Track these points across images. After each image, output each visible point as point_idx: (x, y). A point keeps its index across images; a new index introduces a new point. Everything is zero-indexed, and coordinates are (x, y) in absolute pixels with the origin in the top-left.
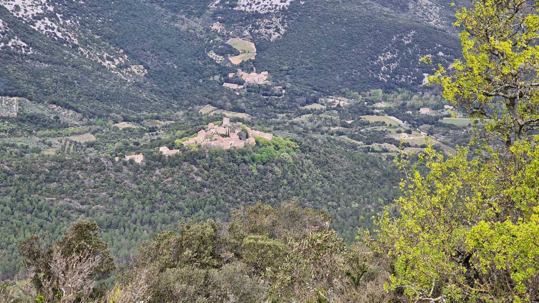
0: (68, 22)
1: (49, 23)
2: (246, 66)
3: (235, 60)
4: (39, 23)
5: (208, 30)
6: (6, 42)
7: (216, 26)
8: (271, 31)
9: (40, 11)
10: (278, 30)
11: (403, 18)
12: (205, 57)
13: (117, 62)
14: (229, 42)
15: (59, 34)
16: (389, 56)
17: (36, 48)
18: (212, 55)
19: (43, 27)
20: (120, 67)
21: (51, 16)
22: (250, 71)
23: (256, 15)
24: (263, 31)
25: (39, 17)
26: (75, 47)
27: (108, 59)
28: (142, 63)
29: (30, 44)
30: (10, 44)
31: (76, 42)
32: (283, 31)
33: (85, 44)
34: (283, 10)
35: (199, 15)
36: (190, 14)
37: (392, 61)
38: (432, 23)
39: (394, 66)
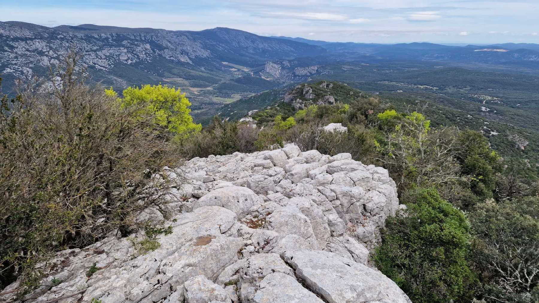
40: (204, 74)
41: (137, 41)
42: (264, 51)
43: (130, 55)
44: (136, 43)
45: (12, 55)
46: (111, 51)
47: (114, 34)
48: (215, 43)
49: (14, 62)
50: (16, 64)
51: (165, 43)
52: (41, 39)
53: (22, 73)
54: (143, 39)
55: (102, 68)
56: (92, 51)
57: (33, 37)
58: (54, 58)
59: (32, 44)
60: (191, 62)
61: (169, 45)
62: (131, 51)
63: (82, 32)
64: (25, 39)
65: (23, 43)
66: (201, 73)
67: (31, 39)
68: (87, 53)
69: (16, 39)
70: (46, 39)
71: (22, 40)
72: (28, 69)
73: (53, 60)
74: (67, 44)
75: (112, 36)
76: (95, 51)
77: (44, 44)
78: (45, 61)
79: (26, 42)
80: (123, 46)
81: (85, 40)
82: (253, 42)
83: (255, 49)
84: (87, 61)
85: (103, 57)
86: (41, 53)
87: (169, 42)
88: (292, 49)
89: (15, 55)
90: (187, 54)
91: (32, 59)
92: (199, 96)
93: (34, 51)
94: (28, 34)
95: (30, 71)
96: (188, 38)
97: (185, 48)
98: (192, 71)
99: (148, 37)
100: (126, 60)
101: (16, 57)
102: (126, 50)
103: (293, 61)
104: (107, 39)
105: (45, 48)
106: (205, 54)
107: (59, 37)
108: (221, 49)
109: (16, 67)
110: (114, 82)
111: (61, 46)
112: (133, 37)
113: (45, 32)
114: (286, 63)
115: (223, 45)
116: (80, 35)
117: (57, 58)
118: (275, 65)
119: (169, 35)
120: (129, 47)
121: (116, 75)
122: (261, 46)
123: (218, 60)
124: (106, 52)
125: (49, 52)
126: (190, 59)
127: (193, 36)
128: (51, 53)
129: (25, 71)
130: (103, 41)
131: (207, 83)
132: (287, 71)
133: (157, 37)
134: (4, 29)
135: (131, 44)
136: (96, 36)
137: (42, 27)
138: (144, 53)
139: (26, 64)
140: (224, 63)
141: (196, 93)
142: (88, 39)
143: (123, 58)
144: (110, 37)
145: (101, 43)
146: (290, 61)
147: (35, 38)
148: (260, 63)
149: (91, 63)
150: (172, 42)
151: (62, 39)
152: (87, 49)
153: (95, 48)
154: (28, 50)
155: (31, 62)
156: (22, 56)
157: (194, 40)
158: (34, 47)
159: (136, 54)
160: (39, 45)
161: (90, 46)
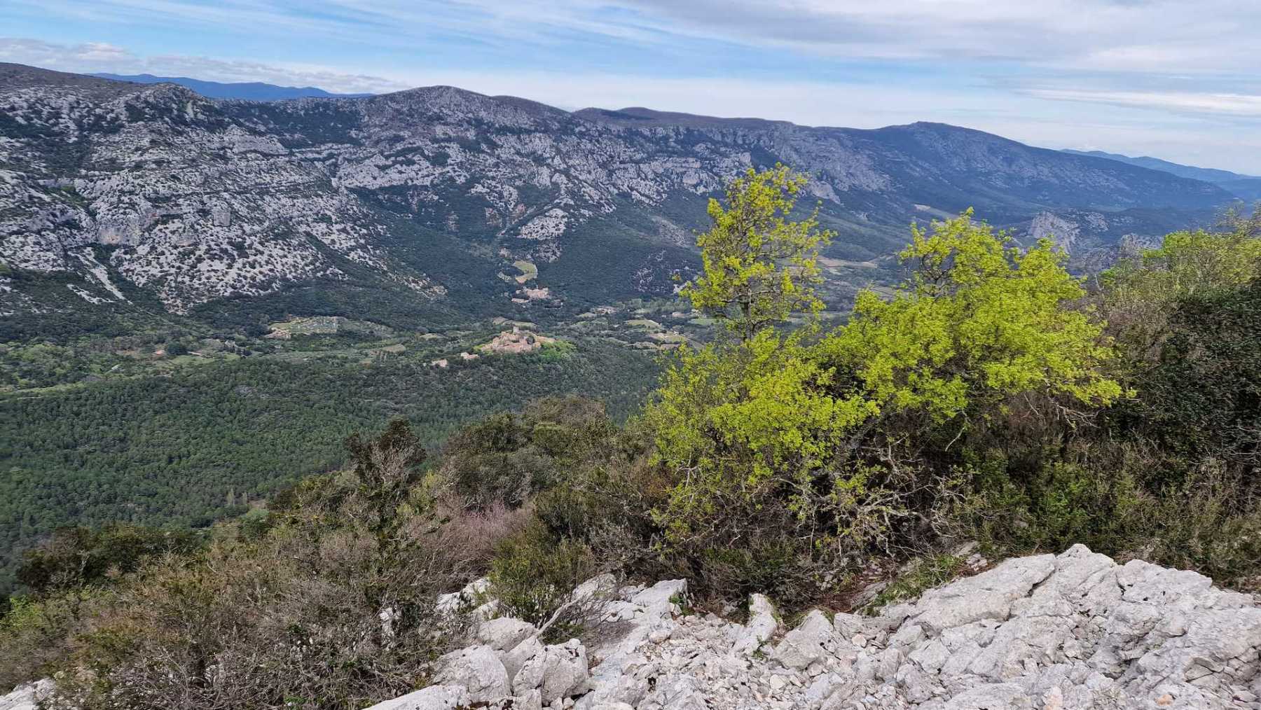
0: (378, 252)
1: (361, 254)
2: (531, 284)
3: (521, 279)
4: (352, 254)
5: (497, 255)
6: (325, 271)
7: (504, 252)
8: (549, 254)
9: (354, 244)
10: (554, 254)
11: (655, 240)
12: (496, 277)
13: (421, 284)
14: (514, 264)
15: (370, 263)
16: (646, 271)
17: (350, 274)
18: (501, 275)
19: (356, 257)
20: (424, 288)
21: (363, 247)
22: (533, 288)
23: (536, 241)
24: (542, 254)
25: (352, 249)
26: (384, 272)
27: (414, 281)
28: (442, 284)
29: (346, 272)
30: (328, 272)
32: (558, 254)
33: (393, 270)
34: (558, 237)
35: (489, 243)
36: (481, 242)
37: (648, 275)
38: (679, 244)
39: (650, 279)
40: (863, 230)
41: (726, 145)
42: (1037, 186)
43: (704, 176)
44: (723, 149)
45: (492, 161)
46: (669, 165)
47: (681, 129)
48: (903, 159)
49: (491, 174)
50: (493, 178)
51: (785, 152)
52: (544, 132)
53: (501, 196)
54: (740, 142)
55: (643, 198)
56: (632, 161)
57: (533, 128)
58: (559, 171)
59: (527, 141)
60: (836, 199)
61: (795, 156)
62: (709, 166)
63: (623, 122)
64: (517, 132)
65: (512, 139)
66: (855, 226)
67: (529, 132)
68: (622, 166)
69: (504, 130)
70: (553, 132)
71: (512, 131)
72: (511, 189)
73: (557, 174)
74: (589, 146)
75: (677, 133)
76: (637, 162)
77: (549, 142)
78: (544, 178)
79: (519, 138)
80: (695, 155)
81: (625, 139)
82: (1009, 161)
83: (1010, 178)
84: (619, 182)
85: (651, 176)
86: (539, 160)
87: (796, 150)
88: (1121, 185)
89: (495, 160)
90: (832, 180)
91: (521, 171)
92: (839, 278)
93: (527, 156)
94: (524, 120)
95: (515, 193)
96: (842, 144)
97: (828, 167)
98: (834, 220)
99: (752, 138)
100: (695, 186)
101: (497, 165)
102: (698, 165)
103: (1120, 215)
104: (666, 138)
105: (548, 149)
106: (875, 182)
107: (577, 130)
108: (917, 172)
109: (494, 183)
110: (661, 230)
111: (577, 148)
112: (718, 138)
113: (555, 119)
114: (1097, 221)
115: (926, 165)
116: (614, 128)
117: (566, 173)
118: (1063, 224)
119: (798, 134)
120: (706, 159)
121: (667, 215)
122: (1029, 172)
123: (904, 200)
124: (657, 166)
125: (553, 158)
126: (837, 191)
127: (856, 139)
128: (557, 160)
129: (505, 194)
130: (657, 143)
131: (865, 251)
132: (1098, 240)
133: (771, 138)
134: (487, 109)
135: (713, 152)
136: (647, 133)
137: (551, 109)
138: (734, 172)
139: (511, 179)
140: (920, 207)
142: (630, 137)
143: (689, 181)
144: (672, 134)
145: (651, 147)
146: (1108, 216)
147: (536, 130)
148: (1017, 214)
149: (625, 188)
150: (803, 151)
151: (582, 135)
152: (623, 157)
153: (638, 156)
154: (518, 153)
155: (520, 176)
156: (510, 162)
157: (856, 149)
158: (529, 148)
159: (716, 174)
160: (540, 143)
161: (630, 151)
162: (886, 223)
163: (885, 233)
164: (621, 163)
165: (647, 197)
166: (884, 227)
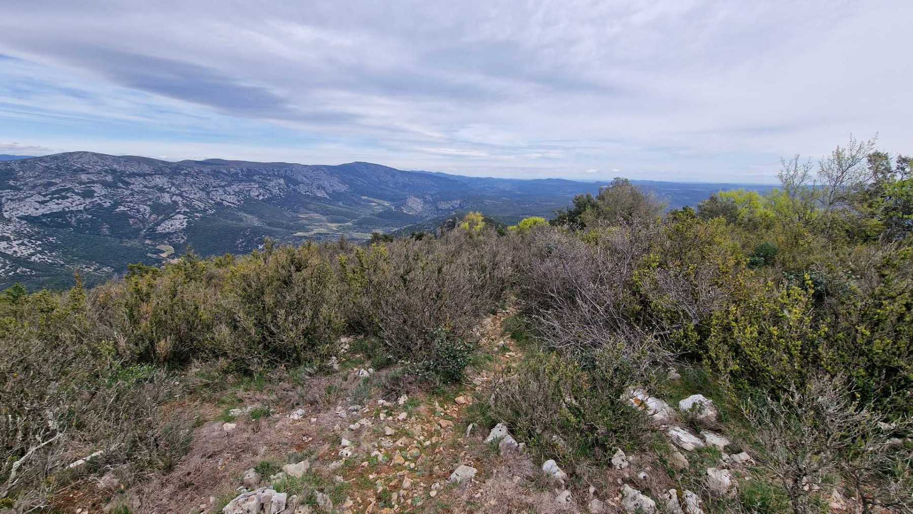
0: (54, 253)
2: (172, 256)
3: (164, 255)
5: (143, 244)
6: (15, 271)
7: (147, 242)
8: (180, 239)
9: (33, 251)
10: (183, 238)
11: (242, 224)
12: (147, 256)
13: (93, 268)
14: (158, 247)
15: (49, 261)
16: (241, 240)
17: (36, 270)
18: (149, 255)
19: (37, 259)
20: (95, 270)
21: (40, 252)
22: (173, 258)
23: (169, 233)
24: (175, 240)
25: (32, 254)
26: (62, 265)
27: (86, 267)
28: (109, 266)
29: (32, 269)
30: (18, 271)
31: (62, 263)
32: (186, 238)
33: (69, 263)
34: (183, 229)
35: (136, 238)
36: (130, 238)
40: (343, 209)
41: (269, 175)
42: (405, 186)
43: (261, 191)
44: (268, 178)
45: (127, 192)
46: (241, 187)
47: (244, 169)
48: (353, 178)
49: (128, 200)
50: (131, 202)
51: (300, 178)
52: (161, 174)
53: (138, 211)
54: (276, 173)
55: (231, 204)
56: (220, 186)
57: (153, 173)
58: (177, 195)
59: (151, 179)
60: (327, 197)
61: (305, 179)
62: (263, 186)
63: (209, 166)
64: (143, 175)
65: (140, 179)
66: (339, 208)
67: (151, 175)
68: (214, 189)
69: (133, 175)
70: (168, 174)
71: (140, 175)
72: (145, 207)
73: (175, 196)
74: (192, 180)
75: (242, 171)
76: (223, 187)
77: (165, 180)
78: (166, 199)
79: (145, 178)
80: (254, 181)
81: (212, 175)
82: (393, 176)
83: (395, 184)
84: (214, 197)
85: (232, 193)
86: (162, 190)
87: (305, 177)
88: (433, 183)
89: (130, 192)
90: (324, 188)
91: (150, 196)
92: (338, 231)
93: (152, 188)
94: (146, 169)
95: (148, 209)
96: (325, 173)
97: (321, 183)
98: (329, 206)
99: (282, 171)
100: (258, 196)
101: (132, 194)
102: (257, 186)
103: (434, 195)
104: (237, 174)
105: (166, 184)
106: (343, 188)
107: (182, 172)
108: (359, 183)
109: (132, 205)
110: (244, 219)
111: (185, 181)
112: (265, 172)
113: (167, 167)
114: (428, 198)
115: (362, 180)
116: (206, 170)
117: (181, 195)
118: (417, 200)
119: (304, 169)
120: (261, 182)
121: (245, 211)
122: (401, 180)
123: (356, 195)
124: (236, 187)
125: (170, 188)
126: (327, 193)
127: (331, 170)
128: (173, 189)
129: (141, 210)
130: (232, 176)
131: (346, 219)
132: (430, 205)
133: (292, 171)
134: (119, 164)
135: (263, 179)
136: (225, 171)
137: (163, 162)
138: (277, 188)
139: (144, 201)
140: (363, 197)
141: (335, 229)
142: (216, 174)
143: (254, 193)
144: (240, 172)
145: (229, 179)
146: (432, 195)
147: (156, 174)
148: (401, 197)
149: (218, 200)
150: (308, 176)
151: (186, 175)
152: (214, 184)
153: (223, 184)
154: (145, 187)
155: (150, 200)
156: (138, 193)
157: (331, 174)
158: (153, 183)
159: (268, 190)
160: (159, 181)
161: (218, 182)
162: (351, 206)
163: (352, 210)
164: (213, 187)
165: (233, 204)
166: (351, 207)
